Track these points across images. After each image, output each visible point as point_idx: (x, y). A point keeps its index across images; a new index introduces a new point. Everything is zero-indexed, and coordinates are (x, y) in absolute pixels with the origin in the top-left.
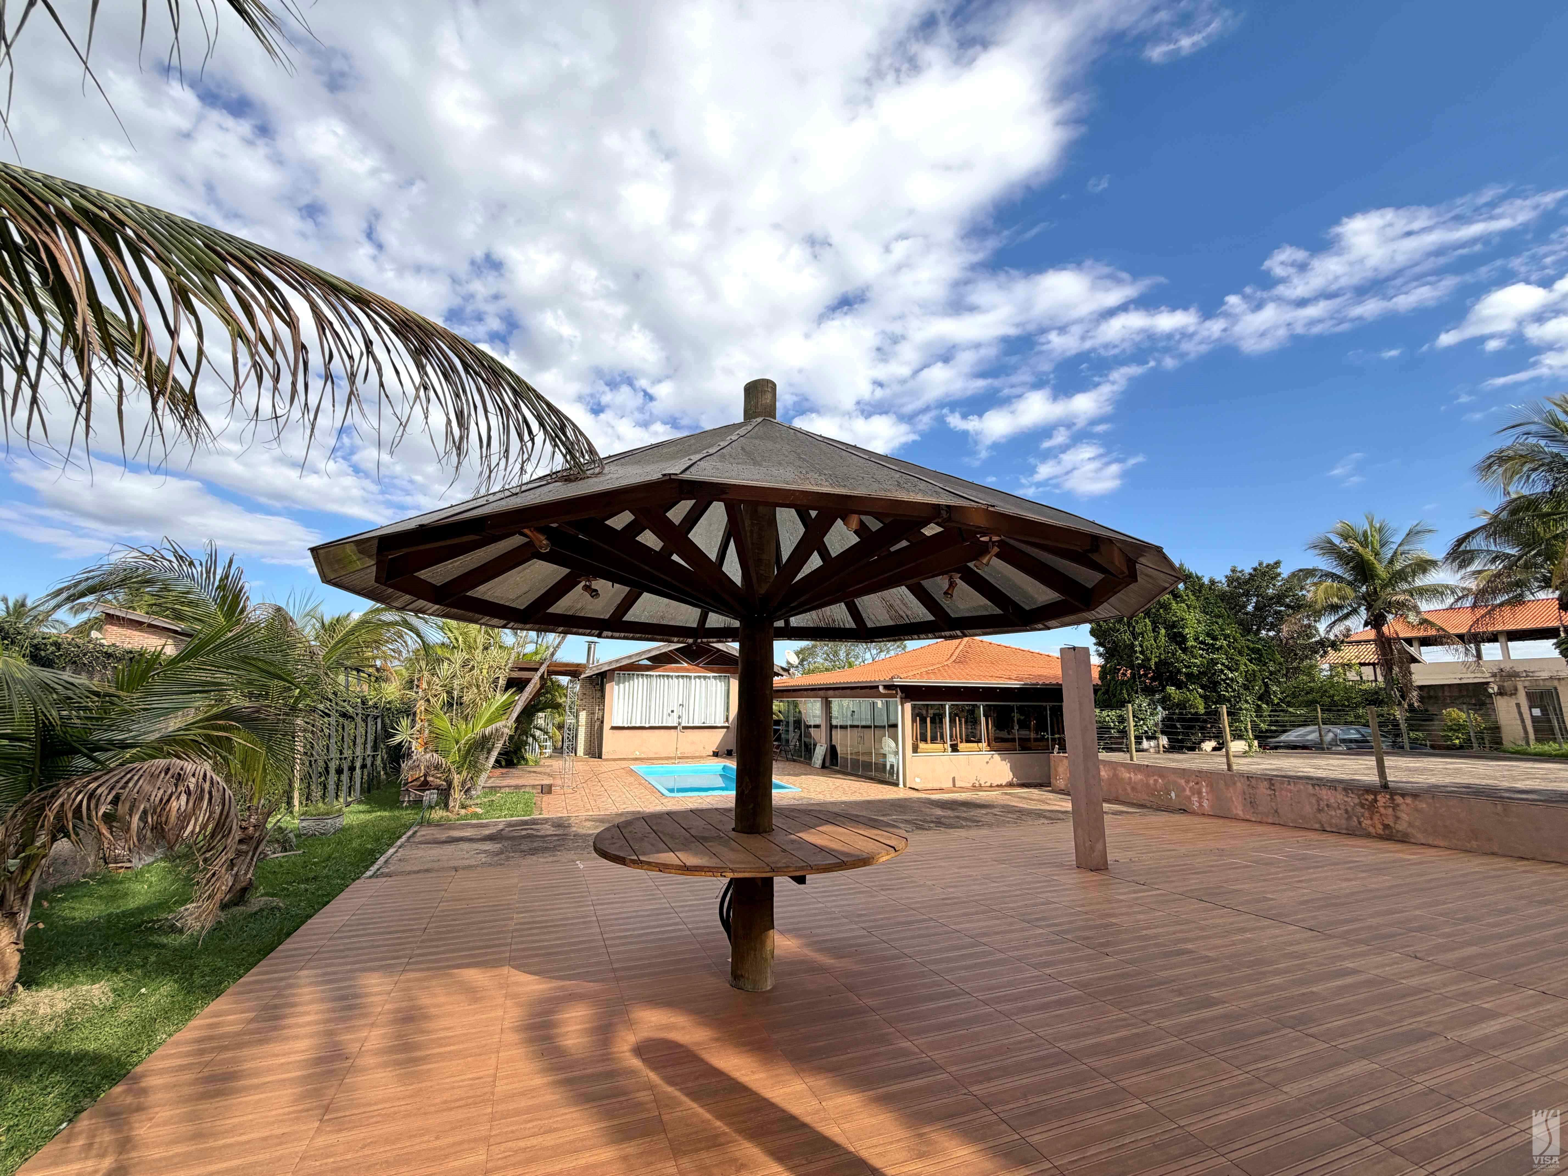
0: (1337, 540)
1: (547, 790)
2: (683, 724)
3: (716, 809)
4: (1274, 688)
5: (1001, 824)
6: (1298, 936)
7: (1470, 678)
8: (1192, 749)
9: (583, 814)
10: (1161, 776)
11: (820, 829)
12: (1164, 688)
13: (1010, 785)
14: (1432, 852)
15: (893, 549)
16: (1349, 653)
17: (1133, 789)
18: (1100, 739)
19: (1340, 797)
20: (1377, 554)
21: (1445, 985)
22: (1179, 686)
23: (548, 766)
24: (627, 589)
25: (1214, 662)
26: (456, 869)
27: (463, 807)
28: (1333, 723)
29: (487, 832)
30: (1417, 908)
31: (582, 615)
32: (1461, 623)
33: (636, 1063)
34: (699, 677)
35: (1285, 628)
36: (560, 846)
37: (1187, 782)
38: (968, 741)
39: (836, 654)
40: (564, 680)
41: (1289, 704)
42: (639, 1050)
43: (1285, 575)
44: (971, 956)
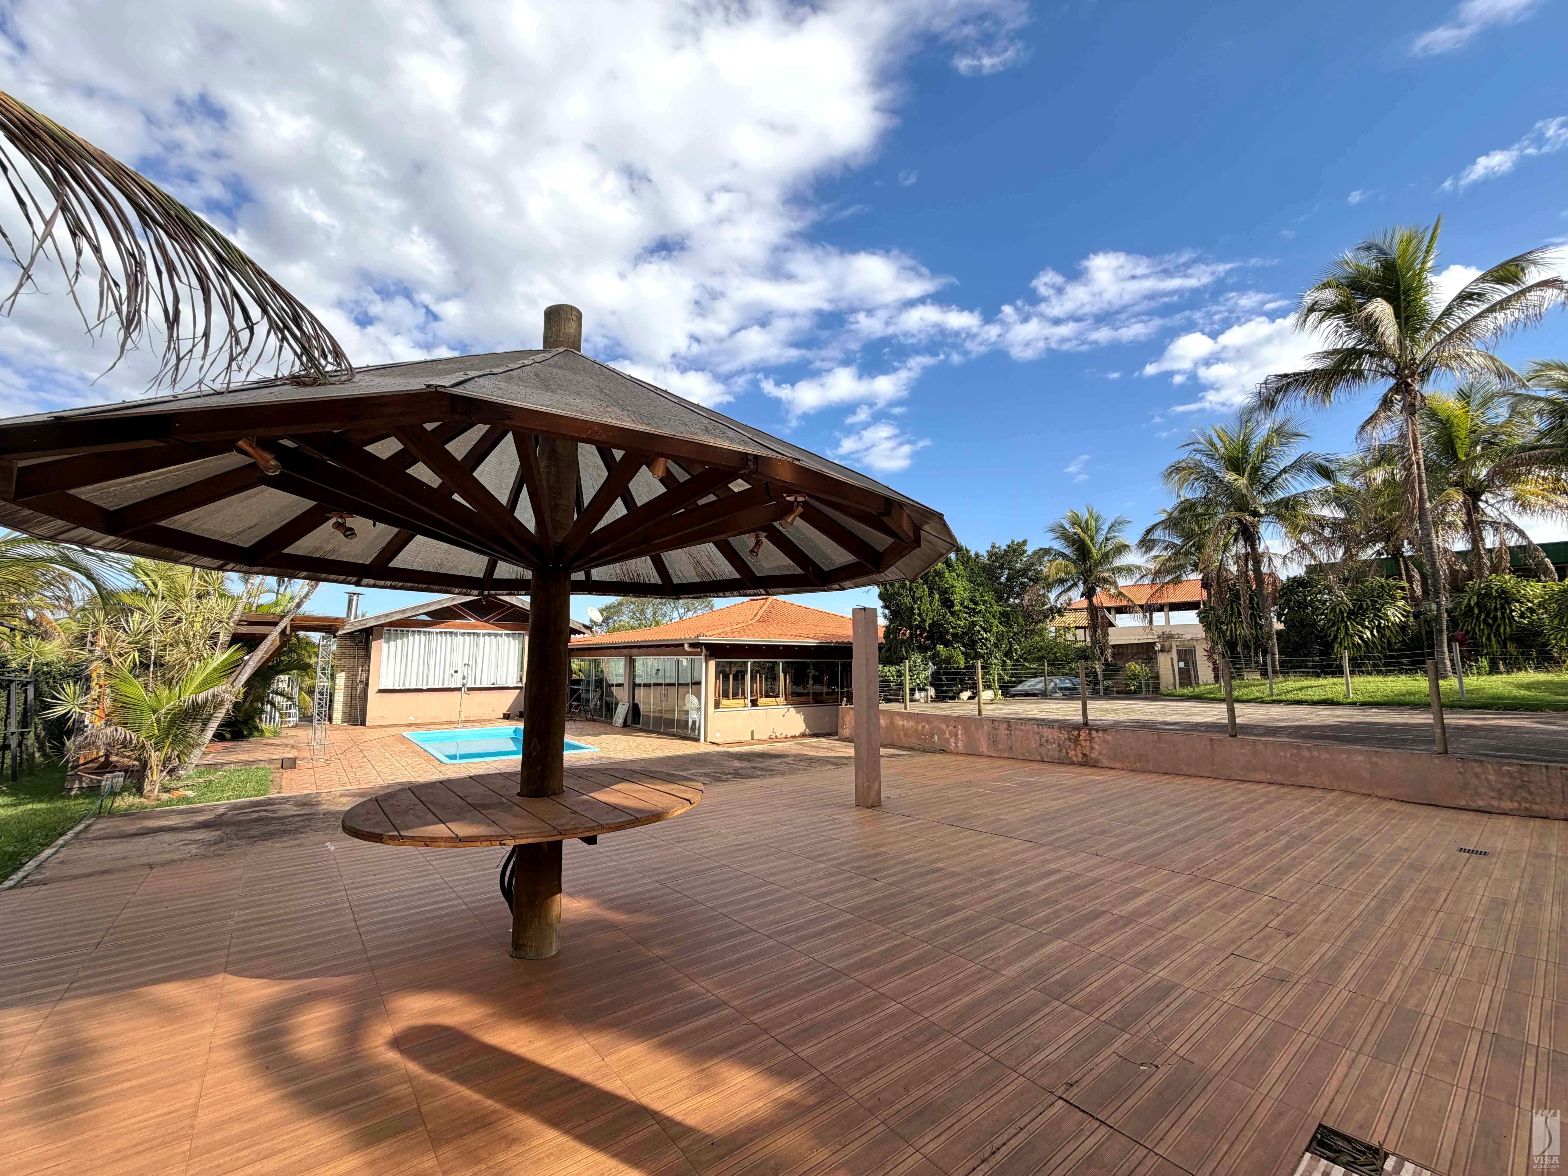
0: (1067, 526)
1: (289, 764)
2: (469, 686)
3: (500, 774)
4: (1016, 647)
5: (793, 771)
6: (1020, 848)
7: (1145, 639)
8: (953, 698)
9: (337, 789)
10: (929, 722)
11: (615, 787)
12: (935, 646)
13: (803, 735)
14: (1112, 772)
15: (701, 502)
16: (1070, 619)
17: (906, 735)
18: (881, 691)
19: (1056, 733)
20: (1092, 540)
21: (1114, 873)
22: (947, 644)
23: (292, 737)
24: (395, 530)
25: (974, 624)
26: (151, 866)
27: (165, 789)
28: (1053, 675)
29: (201, 818)
30: (1101, 816)
31: (334, 558)
32: (1141, 598)
33: (392, 1056)
34: (489, 635)
35: (1026, 597)
36: (303, 827)
37: (948, 726)
38: (767, 696)
39: (643, 612)
40: (316, 637)
41: (1026, 660)
42: (396, 1043)
43: (1029, 553)
44: (759, 896)
